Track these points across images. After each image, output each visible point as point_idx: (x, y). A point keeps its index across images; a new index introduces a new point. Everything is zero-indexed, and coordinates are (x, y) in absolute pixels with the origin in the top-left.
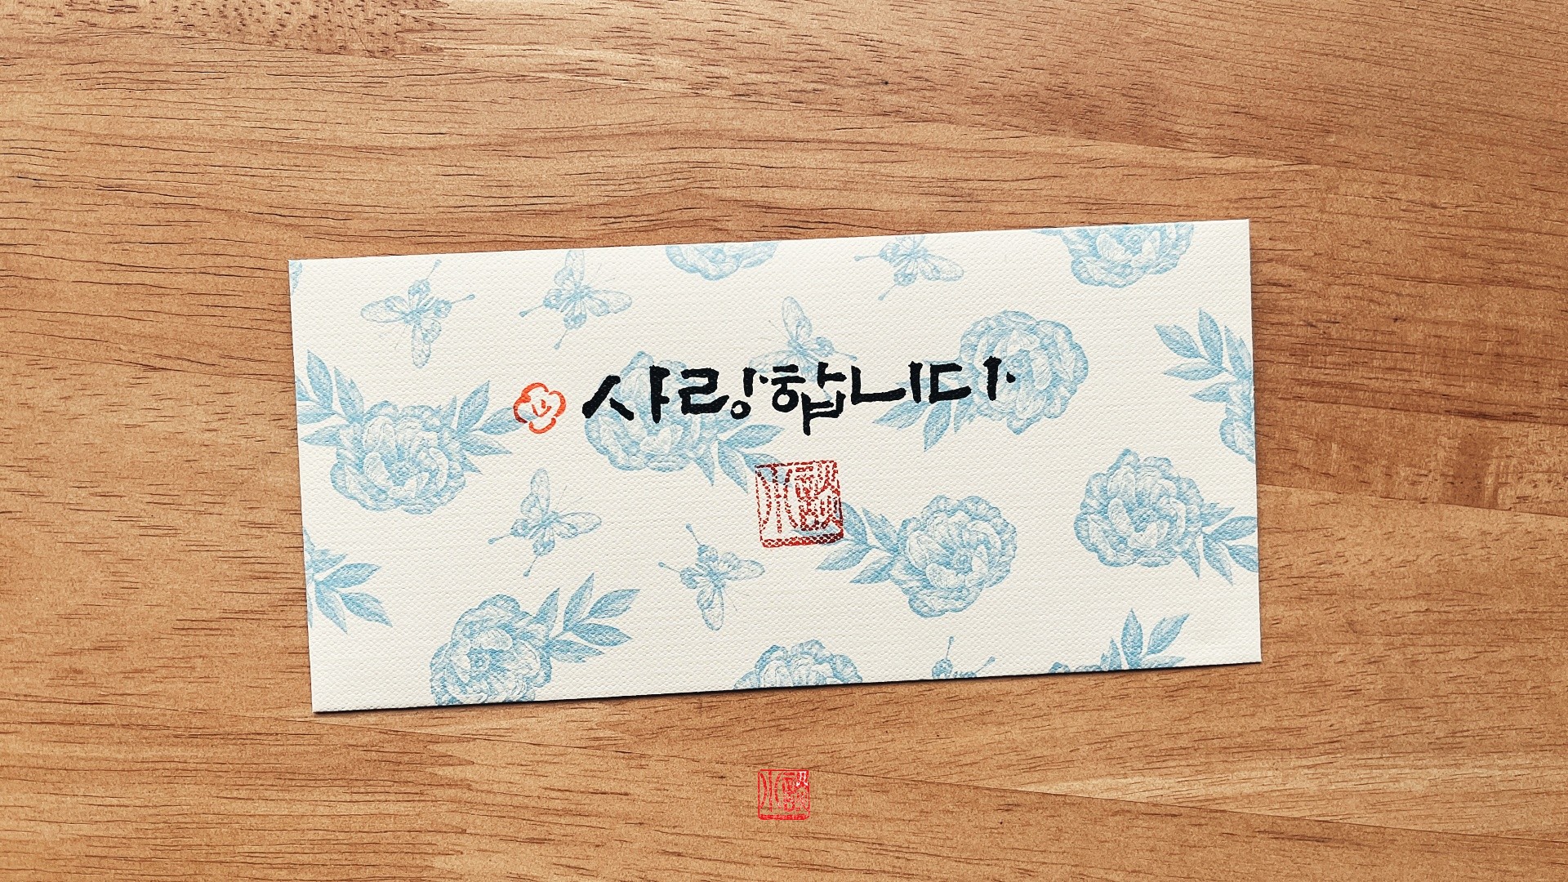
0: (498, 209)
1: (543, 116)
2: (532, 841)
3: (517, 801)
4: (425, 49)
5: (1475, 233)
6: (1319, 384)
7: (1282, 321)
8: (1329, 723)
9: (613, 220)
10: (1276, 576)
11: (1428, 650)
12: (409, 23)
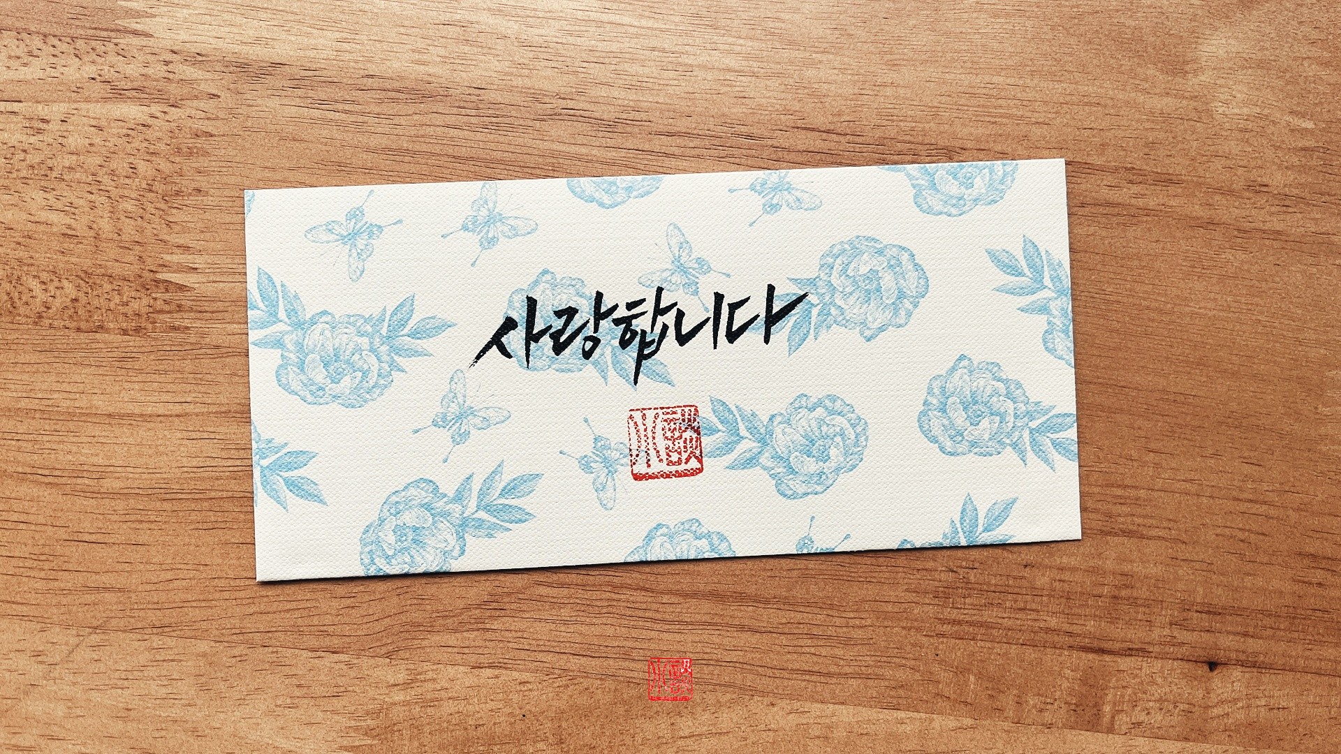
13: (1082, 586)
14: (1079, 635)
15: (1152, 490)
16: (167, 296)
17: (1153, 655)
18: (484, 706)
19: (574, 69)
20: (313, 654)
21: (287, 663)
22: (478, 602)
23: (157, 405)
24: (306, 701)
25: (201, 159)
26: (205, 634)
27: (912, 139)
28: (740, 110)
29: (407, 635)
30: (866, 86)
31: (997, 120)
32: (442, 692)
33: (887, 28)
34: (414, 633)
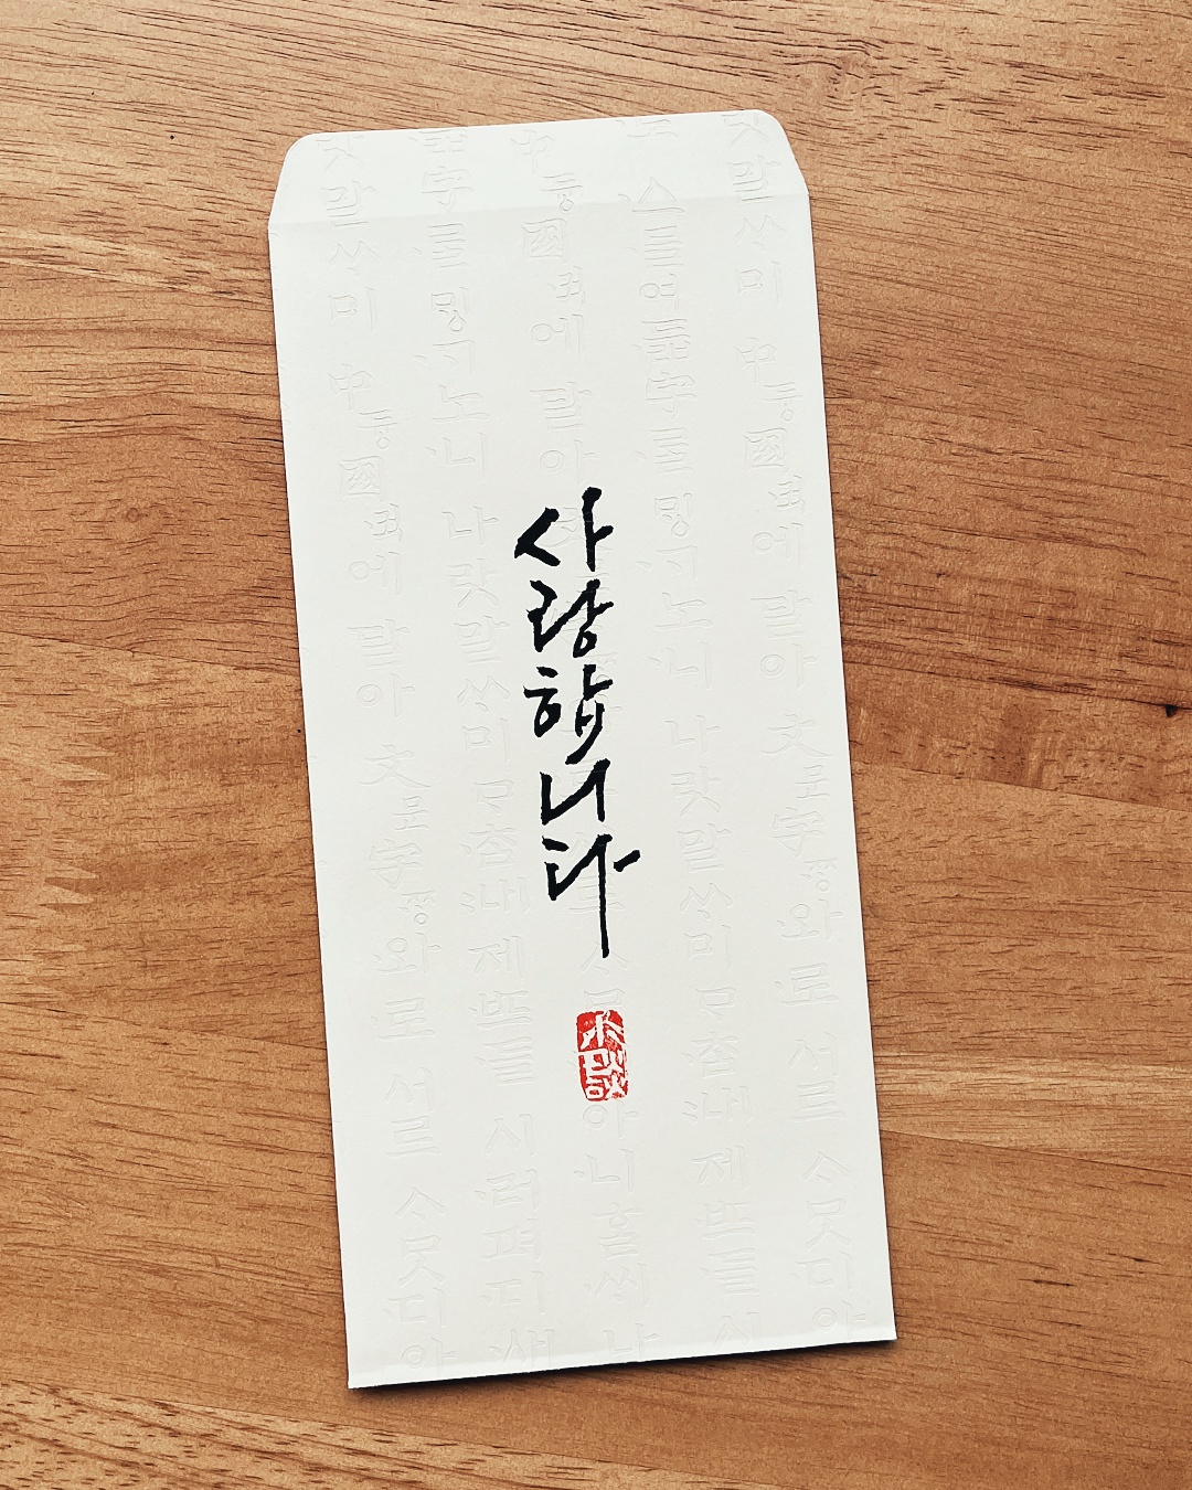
13: (1009, 603)
14: (1003, 664)
15: (1106, 486)
17: (1096, 693)
18: (249, 716)
20: (36, 642)
21: (5, 651)
22: (246, 587)
24: (26, 699)
27: (820, 28)
29: (156, 624)
31: (929, 6)
32: (197, 697)
34: (163, 622)
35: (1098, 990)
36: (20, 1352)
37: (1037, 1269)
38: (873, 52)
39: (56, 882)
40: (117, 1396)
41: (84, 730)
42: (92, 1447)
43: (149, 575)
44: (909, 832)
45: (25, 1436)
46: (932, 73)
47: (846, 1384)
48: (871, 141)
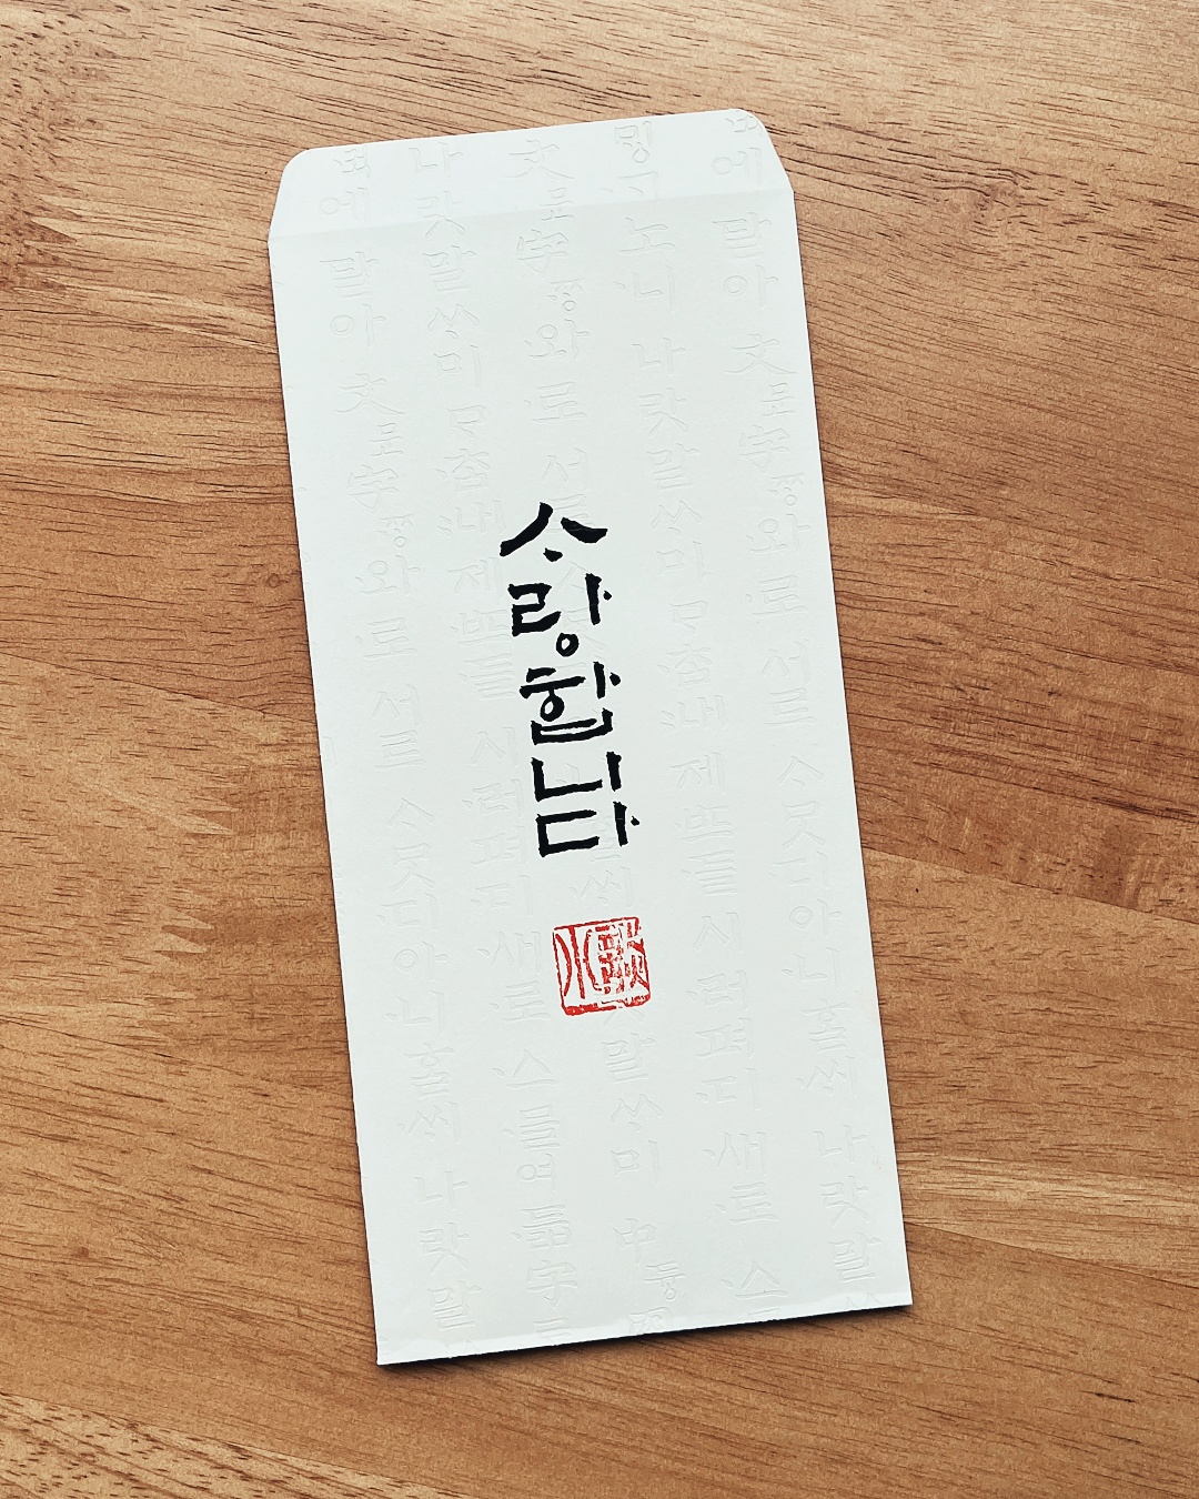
0: (102, 463)
1: (160, 369)
2: (54, 1138)
3: (44, 1093)
4: (47, 285)
5: (1150, 610)
6: (960, 753)
7: (927, 680)
8: (928, 1118)
9: (223, 488)
10: (888, 952)
11: (1044, 1052)
12: (32, 255)
13: (1118, 726)
14: (1108, 785)
16: (42, 246)
19: (563, 23)
20: (171, 696)
21: (140, 703)
23: (17, 375)
24: (158, 751)
25: (98, 84)
26: (45, 656)
27: (970, 154)
28: (762, 96)
29: (287, 687)
30: (920, 82)
31: (1079, 141)
33: (955, 11)
35: (1178, 1111)
36: (102, 1385)
37: (1100, 1383)
38: (1022, 182)
39: (172, 930)
40: (193, 1436)
41: (211, 784)
42: (165, 1483)
43: (285, 640)
44: (1004, 944)
45: (102, 1468)
46: (1077, 206)
47: (905, 1481)
48: (1013, 267)
